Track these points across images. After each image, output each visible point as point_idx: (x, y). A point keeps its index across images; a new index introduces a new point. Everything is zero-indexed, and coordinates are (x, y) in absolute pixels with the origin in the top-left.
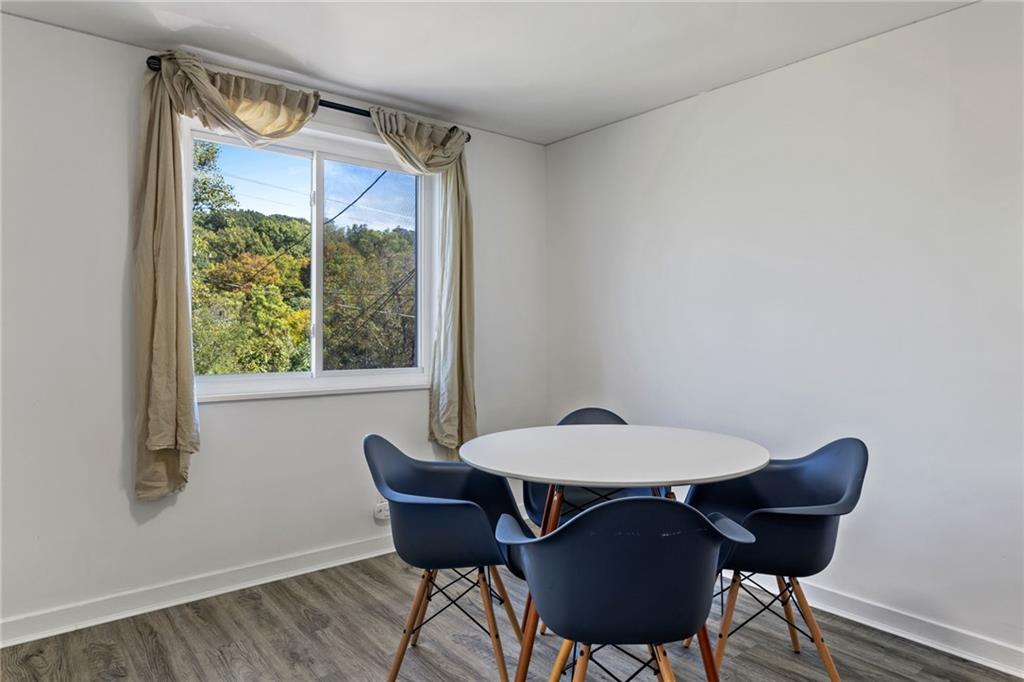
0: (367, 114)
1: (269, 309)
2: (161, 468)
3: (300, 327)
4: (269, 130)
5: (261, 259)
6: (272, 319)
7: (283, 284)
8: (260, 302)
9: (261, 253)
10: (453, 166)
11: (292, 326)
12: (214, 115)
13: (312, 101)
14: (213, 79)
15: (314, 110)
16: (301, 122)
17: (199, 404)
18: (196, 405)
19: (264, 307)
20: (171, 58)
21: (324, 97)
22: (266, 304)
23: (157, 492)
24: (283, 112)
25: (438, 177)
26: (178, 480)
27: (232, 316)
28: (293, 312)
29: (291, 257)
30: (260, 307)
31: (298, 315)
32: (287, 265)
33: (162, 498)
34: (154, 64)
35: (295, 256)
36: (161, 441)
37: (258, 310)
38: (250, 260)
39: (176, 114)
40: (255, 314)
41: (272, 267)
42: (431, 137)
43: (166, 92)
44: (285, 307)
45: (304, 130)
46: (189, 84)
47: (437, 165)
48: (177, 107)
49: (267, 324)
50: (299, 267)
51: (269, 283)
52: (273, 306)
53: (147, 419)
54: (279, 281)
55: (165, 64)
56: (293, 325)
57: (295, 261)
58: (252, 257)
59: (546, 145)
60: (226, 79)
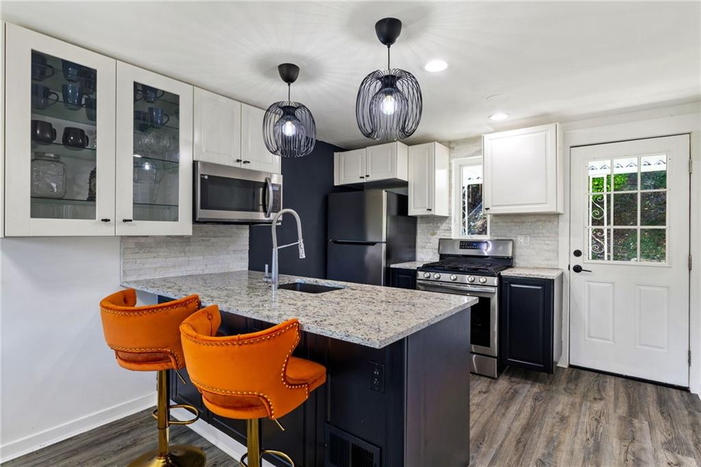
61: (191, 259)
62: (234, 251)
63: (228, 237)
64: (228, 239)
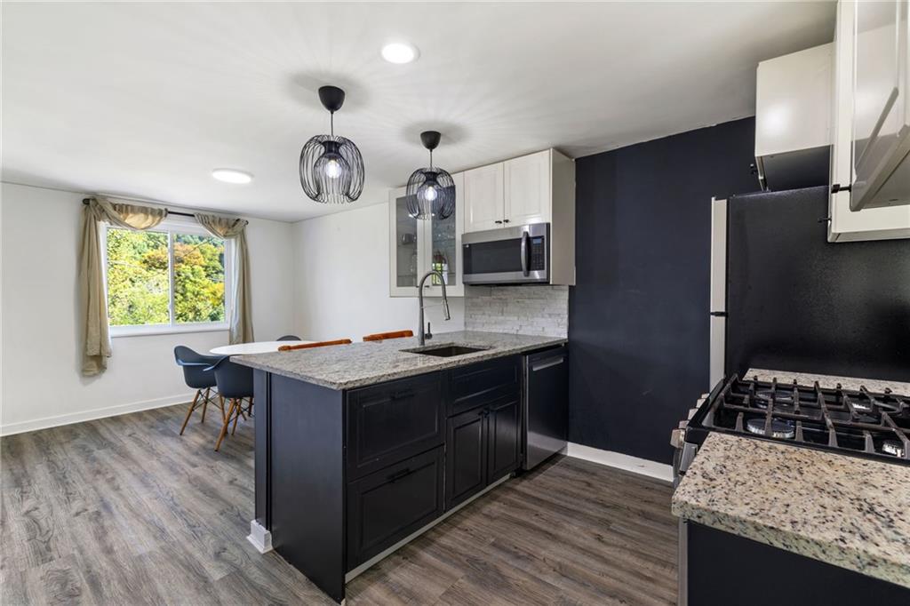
0: (193, 216)
1: (195, 282)
2: (94, 363)
3: (219, 295)
4: (143, 226)
5: (190, 247)
6: (197, 289)
7: (206, 264)
8: (187, 277)
9: (189, 243)
10: (239, 236)
11: (212, 293)
12: (115, 221)
13: (164, 213)
14: (114, 206)
15: (166, 216)
16: (159, 221)
17: (112, 338)
18: (110, 338)
19: (191, 281)
20: (94, 200)
21: (169, 210)
22: (193, 279)
23: (92, 373)
24: (150, 217)
25: (233, 240)
26: (102, 367)
27: (166, 287)
28: (213, 284)
29: (212, 246)
30: (187, 281)
31: (217, 286)
32: (209, 252)
33: (95, 375)
34: (86, 202)
35: (215, 245)
36: (94, 351)
37: (186, 283)
38: (180, 248)
39: (98, 222)
40: (184, 286)
41: (197, 252)
42: (227, 223)
43: (92, 213)
44: (207, 280)
45: (162, 223)
46: (103, 210)
47: (231, 236)
48: (97, 218)
49: (193, 293)
50: (218, 253)
51: (195, 264)
52: (198, 280)
53: (87, 343)
54: (203, 263)
55: (91, 202)
56: (214, 293)
57: (215, 250)
58: (181, 245)
59: (292, 223)
60: (121, 206)
61: (508, 318)
62: (550, 315)
63: (542, 299)
64: (541, 301)
